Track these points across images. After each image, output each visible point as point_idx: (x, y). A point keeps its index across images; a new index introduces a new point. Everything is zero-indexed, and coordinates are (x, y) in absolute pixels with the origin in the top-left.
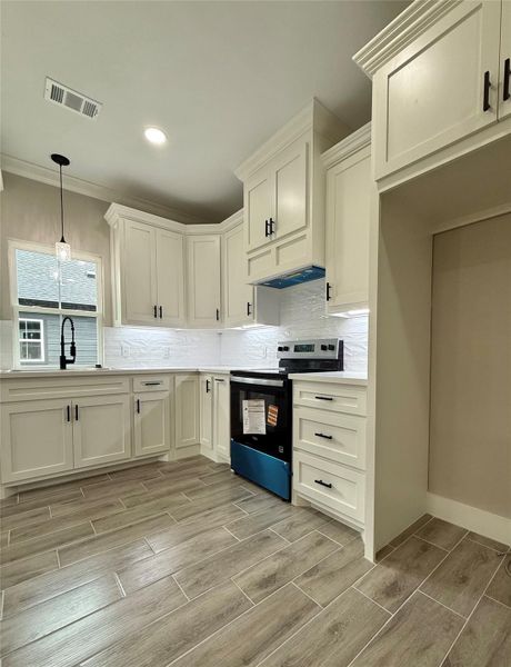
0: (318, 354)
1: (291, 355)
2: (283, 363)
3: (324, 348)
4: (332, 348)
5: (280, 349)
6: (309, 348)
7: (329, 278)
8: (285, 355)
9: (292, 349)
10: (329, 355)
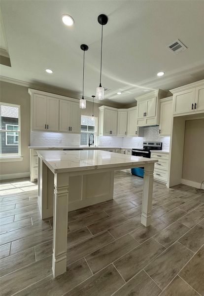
0: (155, 145)
1: (147, 145)
2: (144, 147)
3: (157, 144)
4: (159, 144)
5: (144, 143)
6: (153, 144)
7: (160, 128)
8: (145, 145)
9: (148, 143)
10: (158, 146)
